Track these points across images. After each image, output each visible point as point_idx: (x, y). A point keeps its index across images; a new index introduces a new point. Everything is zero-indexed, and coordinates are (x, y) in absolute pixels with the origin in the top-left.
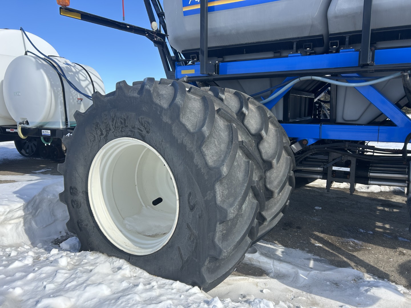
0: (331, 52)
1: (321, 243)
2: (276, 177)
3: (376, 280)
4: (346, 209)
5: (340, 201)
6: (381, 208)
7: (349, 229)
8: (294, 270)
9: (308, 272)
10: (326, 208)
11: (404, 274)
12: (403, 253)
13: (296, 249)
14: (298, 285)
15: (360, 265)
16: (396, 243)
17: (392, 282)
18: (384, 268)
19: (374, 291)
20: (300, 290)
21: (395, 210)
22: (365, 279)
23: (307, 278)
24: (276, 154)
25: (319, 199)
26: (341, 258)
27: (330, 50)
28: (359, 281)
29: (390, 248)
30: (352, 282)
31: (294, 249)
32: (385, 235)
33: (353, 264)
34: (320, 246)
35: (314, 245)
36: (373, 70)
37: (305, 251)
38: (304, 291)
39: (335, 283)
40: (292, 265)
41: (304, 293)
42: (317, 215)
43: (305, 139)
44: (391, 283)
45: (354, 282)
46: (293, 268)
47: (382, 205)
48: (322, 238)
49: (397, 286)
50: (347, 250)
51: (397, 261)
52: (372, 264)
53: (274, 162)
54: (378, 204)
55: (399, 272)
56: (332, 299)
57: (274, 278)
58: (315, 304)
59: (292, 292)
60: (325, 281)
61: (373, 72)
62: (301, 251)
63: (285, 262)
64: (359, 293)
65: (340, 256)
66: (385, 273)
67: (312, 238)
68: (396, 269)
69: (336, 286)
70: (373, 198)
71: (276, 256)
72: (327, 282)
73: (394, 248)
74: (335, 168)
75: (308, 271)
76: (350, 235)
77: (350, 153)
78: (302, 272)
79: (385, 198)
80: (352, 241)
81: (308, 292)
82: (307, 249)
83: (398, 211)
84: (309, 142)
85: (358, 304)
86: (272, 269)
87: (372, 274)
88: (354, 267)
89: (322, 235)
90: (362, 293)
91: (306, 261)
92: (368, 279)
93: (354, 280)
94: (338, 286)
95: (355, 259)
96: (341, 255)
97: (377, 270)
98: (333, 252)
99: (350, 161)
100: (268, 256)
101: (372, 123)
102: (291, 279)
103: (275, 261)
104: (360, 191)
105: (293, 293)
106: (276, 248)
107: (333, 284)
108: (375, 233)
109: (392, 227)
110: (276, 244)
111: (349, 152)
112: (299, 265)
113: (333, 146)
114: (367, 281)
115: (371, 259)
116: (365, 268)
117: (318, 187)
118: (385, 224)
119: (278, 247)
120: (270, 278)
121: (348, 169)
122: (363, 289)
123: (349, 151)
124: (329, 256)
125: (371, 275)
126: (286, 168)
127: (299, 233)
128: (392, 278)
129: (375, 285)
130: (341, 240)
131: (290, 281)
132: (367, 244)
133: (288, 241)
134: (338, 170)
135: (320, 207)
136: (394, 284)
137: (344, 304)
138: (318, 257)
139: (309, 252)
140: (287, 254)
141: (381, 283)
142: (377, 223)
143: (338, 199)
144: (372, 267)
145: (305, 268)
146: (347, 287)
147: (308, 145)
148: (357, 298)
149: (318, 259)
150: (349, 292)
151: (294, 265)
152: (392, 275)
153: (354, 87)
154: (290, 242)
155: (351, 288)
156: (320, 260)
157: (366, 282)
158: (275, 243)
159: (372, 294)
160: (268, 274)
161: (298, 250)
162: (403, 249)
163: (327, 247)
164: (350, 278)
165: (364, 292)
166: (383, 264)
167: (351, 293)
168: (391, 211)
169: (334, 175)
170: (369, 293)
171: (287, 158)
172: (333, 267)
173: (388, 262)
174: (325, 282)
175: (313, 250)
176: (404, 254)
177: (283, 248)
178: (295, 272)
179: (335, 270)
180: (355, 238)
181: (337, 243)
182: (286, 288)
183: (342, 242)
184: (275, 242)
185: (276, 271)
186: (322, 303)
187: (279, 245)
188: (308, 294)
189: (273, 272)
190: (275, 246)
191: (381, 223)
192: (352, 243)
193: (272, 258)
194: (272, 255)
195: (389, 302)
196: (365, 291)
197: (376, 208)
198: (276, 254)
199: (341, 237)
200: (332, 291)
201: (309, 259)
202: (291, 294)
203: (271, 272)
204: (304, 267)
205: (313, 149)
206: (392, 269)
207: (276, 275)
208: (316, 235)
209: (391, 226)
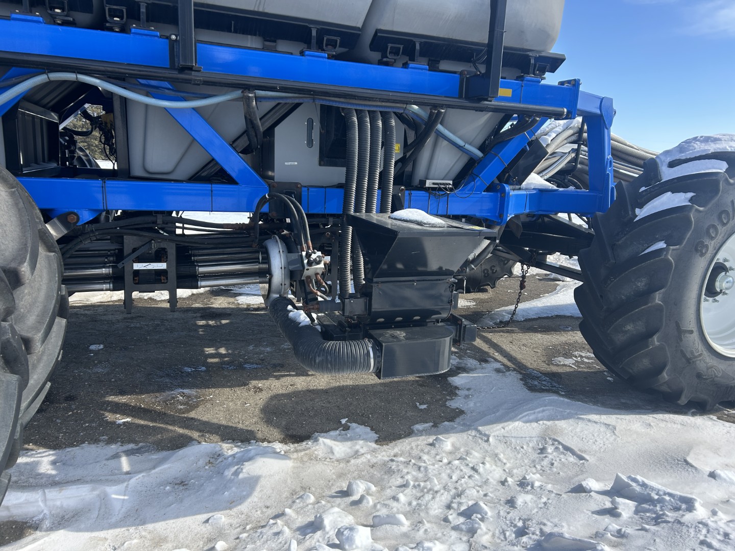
0: (111, 29)
1: (128, 415)
2: (30, 305)
3: (242, 449)
4: (148, 337)
5: (132, 325)
6: (203, 323)
7: (166, 372)
8: (96, 493)
9: (125, 484)
10: (112, 343)
11: (272, 421)
12: (259, 388)
13: (81, 445)
14: (113, 520)
15: (208, 432)
16: (245, 376)
17: (263, 442)
18: (243, 424)
19: (250, 469)
20: (120, 527)
21: (224, 322)
22: (226, 453)
23: (127, 496)
24: (27, 251)
25: (92, 329)
26: (172, 430)
27: (108, 25)
28: (218, 462)
29: (239, 386)
30: (207, 467)
31: (76, 446)
32: (224, 366)
33: (195, 435)
34: (127, 422)
35: (114, 423)
36: (200, 80)
37: (101, 444)
38: (128, 526)
39: (178, 482)
40: (87, 482)
41: (132, 529)
42: (100, 362)
43: (71, 210)
44: (261, 443)
45: (210, 467)
46: (93, 490)
47: (203, 317)
48: (126, 404)
49: (270, 445)
50: (176, 412)
51: (256, 404)
52: (224, 422)
53: (23, 269)
54: (196, 317)
55: (265, 421)
56: (185, 516)
57: (54, 528)
58: (159, 541)
59: (106, 539)
60: (162, 487)
61: (199, 85)
62: (93, 446)
63: (68, 482)
64: (225, 482)
65: (170, 427)
66: (247, 431)
67: (106, 410)
68: (260, 417)
69: (183, 488)
70: (184, 308)
71: (42, 478)
72: (166, 487)
73: (245, 384)
74: (137, 266)
75: (123, 481)
76: (171, 383)
77: (165, 234)
78: (114, 488)
79: (202, 304)
80: (179, 394)
81: (138, 525)
82: (104, 437)
83: (227, 321)
84: (81, 216)
85: (231, 504)
86: (43, 511)
87: (231, 441)
88: (200, 438)
89: (123, 399)
90: (231, 481)
91: (112, 463)
92: (230, 453)
93: (210, 463)
94: (186, 485)
95: (195, 423)
96: (171, 425)
97: (235, 431)
98: (154, 424)
99: (164, 249)
100: (26, 486)
101: (196, 178)
102: (95, 514)
103: (46, 491)
104: (160, 299)
105: (109, 541)
106: (35, 459)
107: (176, 487)
108: (209, 366)
109: (229, 349)
110: (32, 450)
111: (162, 232)
112: (103, 478)
113: (133, 224)
114: (231, 456)
115: (219, 414)
116: (217, 434)
117: (81, 305)
118: (219, 348)
119: (39, 455)
120: (44, 533)
121: (162, 266)
122: (229, 473)
123: (163, 230)
124: (150, 435)
125: (229, 443)
126: (50, 281)
127: (75, 409)
128: (259, 435)
129: (244, 458)
130: (161, 397)
131: (94, 520)
132: (204, 391)
133: (57, 435)
134: (145, 268)
135: (99, 344)
136: (265, 444)
137: (210, 515)
138: (131, 446)
139: (111, 441)
140: (64, 464)
141: (252, 451)
142: (206, 349)
143: (128, 321)
144: (226, 427)
145: (117, 477)
146: (202, 481)
147: (80, 224)
148: (226, 493)
149: (133, 449)
150: (209, 488)
151: (92, 481)
152: (258, 430)
153: (166, 109)
154: (61, 435)
155: (210, 478)
156: (137, 449)
157: (230, 458)
158: (27, 449)
159: (246, 475)
160: (36, 527)
161: (85, 445)
162: (257, 382)
163: (140, 419)
164: (201, 462)
165: (233, 477)
166: (240, 417)
167: (213, 488)
168: (218, 323)
169: (136, 280)
170: (241, 476)
171: (48, 257)
172: (165, 453)
173: (245, 411)
174: (161, 489)
175: (115, 435)
176: (261, 390)
177: (51, 452)
178: (99, 496)
179: (173, 458)
180: (182, 387)
181: (157, 406)
182: (91, 538)
183: (164, 402)
184: (26, 446)
185: (53, 512)
186: (171, 532)
187: (38, 451)
188: (140, 527)
189: (48, 517)
190: (29, 456)
191: (212, 349)
192: (181, 396)
193: (35, 486)
194: (31, 480)
195: (273, 477)
196: (232, 474)
197: (196, 325)
198: (40, 474)
199: (158, 391)
200: (181, 501)
201: (116, 456)
202: (106, 545)
203: (43, 520)
204: (113, 477)
205: (92, 231)
206: (254, 420)
207: (56, 520)
208: (111, 402)
209: (227, 349)
